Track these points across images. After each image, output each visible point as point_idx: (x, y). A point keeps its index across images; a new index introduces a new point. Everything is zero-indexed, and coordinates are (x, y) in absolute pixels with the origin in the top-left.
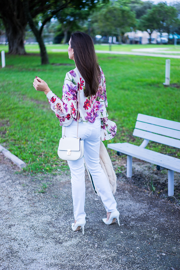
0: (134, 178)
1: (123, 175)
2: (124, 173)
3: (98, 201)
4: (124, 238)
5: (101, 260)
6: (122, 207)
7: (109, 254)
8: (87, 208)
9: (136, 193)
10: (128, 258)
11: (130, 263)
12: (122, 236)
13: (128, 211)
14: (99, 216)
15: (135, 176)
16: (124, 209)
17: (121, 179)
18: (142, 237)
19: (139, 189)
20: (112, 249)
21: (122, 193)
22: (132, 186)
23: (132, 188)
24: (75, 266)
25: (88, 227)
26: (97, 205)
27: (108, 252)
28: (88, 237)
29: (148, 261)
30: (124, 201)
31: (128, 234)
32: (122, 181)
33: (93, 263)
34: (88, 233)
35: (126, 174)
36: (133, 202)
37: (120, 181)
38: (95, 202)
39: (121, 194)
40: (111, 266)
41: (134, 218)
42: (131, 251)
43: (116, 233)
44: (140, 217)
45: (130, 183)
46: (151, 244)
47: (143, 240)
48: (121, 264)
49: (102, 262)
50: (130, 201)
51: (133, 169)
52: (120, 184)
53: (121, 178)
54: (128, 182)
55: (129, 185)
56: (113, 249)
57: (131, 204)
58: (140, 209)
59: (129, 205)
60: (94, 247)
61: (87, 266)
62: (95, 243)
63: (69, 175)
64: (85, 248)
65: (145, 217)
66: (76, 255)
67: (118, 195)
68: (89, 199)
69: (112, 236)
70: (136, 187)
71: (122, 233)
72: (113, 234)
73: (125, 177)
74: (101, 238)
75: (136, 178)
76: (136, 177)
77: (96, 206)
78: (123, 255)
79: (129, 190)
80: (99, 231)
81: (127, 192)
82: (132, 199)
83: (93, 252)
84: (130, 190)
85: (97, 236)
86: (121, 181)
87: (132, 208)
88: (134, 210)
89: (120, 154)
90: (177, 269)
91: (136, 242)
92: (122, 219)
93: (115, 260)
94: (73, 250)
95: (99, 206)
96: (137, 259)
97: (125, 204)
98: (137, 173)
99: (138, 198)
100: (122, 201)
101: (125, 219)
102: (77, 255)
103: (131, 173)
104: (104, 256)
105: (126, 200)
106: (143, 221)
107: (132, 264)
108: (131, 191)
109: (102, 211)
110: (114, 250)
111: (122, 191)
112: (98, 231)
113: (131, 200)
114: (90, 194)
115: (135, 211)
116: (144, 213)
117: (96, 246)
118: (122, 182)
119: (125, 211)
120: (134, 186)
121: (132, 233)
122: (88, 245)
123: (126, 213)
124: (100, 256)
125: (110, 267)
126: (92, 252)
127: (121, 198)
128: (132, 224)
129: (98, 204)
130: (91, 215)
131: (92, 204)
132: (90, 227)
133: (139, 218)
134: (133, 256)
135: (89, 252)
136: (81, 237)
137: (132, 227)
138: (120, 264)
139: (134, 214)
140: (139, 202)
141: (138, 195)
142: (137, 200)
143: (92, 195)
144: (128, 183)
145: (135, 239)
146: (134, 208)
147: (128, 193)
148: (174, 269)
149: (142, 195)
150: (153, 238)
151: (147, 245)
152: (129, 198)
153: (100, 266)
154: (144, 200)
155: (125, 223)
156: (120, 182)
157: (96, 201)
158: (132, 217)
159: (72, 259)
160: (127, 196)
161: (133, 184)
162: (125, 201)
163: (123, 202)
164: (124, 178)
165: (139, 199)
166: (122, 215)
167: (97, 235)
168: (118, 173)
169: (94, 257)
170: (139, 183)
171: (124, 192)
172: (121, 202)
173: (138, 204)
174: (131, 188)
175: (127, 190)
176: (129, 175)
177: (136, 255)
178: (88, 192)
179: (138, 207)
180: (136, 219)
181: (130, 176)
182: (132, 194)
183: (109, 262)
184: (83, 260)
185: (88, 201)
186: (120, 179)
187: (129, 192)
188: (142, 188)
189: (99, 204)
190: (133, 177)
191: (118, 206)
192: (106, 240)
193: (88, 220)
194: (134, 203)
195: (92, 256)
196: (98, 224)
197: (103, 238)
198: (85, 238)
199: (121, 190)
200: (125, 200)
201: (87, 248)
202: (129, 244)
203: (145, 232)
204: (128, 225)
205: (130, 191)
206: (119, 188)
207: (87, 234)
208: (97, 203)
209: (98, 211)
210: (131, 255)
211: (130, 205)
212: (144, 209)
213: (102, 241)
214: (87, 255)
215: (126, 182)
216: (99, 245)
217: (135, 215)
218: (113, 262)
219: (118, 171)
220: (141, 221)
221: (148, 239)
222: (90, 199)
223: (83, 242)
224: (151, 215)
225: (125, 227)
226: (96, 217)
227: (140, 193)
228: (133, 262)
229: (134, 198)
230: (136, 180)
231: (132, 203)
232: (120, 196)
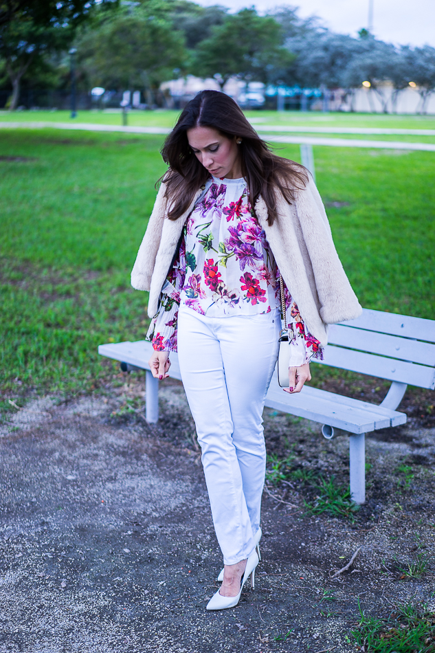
0: (162, 423)
1: (137, 417)
2: (140, 412)
3: (74, 481)
4: (131, 564)
5: (73, 617)
6: (131, 491)
7: (93, 602)
8: (47, 499)
9: (167, 457)
10: (137, 609)
11: (141, 620)
12: (126, 558)
13: (145, 501)
14: (74, 517)
15: (166, 419)
16: (137, 497)
17: (133, 426)
18: (173, 558)
19: (173, 449)
20: (101, 590)
21: (134, 461)
22: (158, 442)
23: (158, 447)
24: (9, 634)
25: (46, 543)
26: (71, 490)
27: (90, 596)
28: (45, 567)
29: (185, 612)
30: (137, 479)
31: (140, 554)
32: (135, 431)
33: (53, 625)
34: (46, 556)
35: (145, 416)
36: (158, 479)
37: (130, 432)
38: (69, 483)
39: (131, 463)
40: (96, 628)
41: (157, 515)
42: (146, 592)
43: (112, 553)
44: (171, 513)
45: (152, 436)
46: (194, 572)
47: (175, 564)
48: (121, 623)
49: (76, 622)
50: (152, 477)
51: (161, 404)
52: (129, 440)
53: (132, 424)
54: (148, 434)
55: (152, 440)
56: (103, 590)
57: (152, 483)
58: (172, 496)
59: (149, 487)
60: (57, 588)
61: (39, 631)
62: (62, 577)
63: (5, 424)
64: (37, 590)
65: (183, 511)
66: (14, 609)
67: (123, 465)
68: (53, 477)
69: (103, 561)
70: (166, 445)
71: (127, 551)
72: (105, 554)
73: (142, 422)
74: (77, 566)
75: (168, 424)
76: (167, 422)
77: (69, 493)
78: (126, 602)
79: (150, 451)
80: (71, 550)
81: (145, 457)
82: (157, 471)
83: (55, 598)
84: (153, 451)
85: (66, 563)
86: (133, 432)
87: (155, 493)
88: (159, 497)
89: (128, 367)
90: (250, 626)
91: (158, 571)
92: (130, 519)
93: (107, 613)
94: (8, 598)
95: (76, 492)
96: (158, 609)
97: (138, 486)
98: (172, 412)
99: (171, 470)
100: (131, 478)
101: (136, 519)
102: (16, 609)
103: (157, 414)
104: (81, 607)
105: (142, 476)
106: (180, 521)
107: (146, 620)
108: (154, 455)
109: (84, 504)
110: (106, 592)
111: (134, 456)
112: (69, 552)
113: (153, 474)
114: (56, 467)
115: (161, 499)
116: (182, 503)
117: (63, 585)
118: (136, 434)
119: (138, 501)
120: (163, 443)
121: (151, 551)
122: (45, 584)
123: (139, 505)
124: (71, 606)
125: (94, 630)
126: (53, 600)
127: (131, 471)
128: (151, 531)
129: (74, 489)
130: (57, 515)
131: (60, 488)
132: (51, 541)
133: (169, 516)
134: (150, 604)
135: (47, 600)
136: (28, 566)
137: (151, 537)
138: (117, 623)
139: (158, 506)
140: (173, 477)
141: (172, 463)
142: (168, 473)
143: (62, 468)
144: (149, 436)
145: (158, 563)
146: (158, 493)
147: (148, 459)
148: (242, 627)
149: (180, 462)
150: (199, 559)
151: (183, 576)
152: (150, 471)
153: (71, 630)
154: (183, 474)
155: (137, 528)
156: (129, 435)
157: (70, 481)
158: (154, 514)
159: (5, 617)
160: (146, 466)
161: (160, 437)
162: (139, 479)
163: (136, 481)
164: (140, 424)
165: (172, 472)
166: (130, 511)
167: (67, 560)
168: (127, 413)
169: (57, 611)
170: (174, 435)
171: (138, 458)
172: (129, 482)
173: (169, 483)
174: (155, 448)
175: (146, 451)
176: (151, 417)
177: (156, 600)
178: (53, 462)
179: (168, 491)
180: (163, 518)
181: (154, 418)
182: (157, 462)
183: (91, 620)
184: (29, 620)
185: (51, 483)
186: (130, 428)
187: (150, 456)
188: (180, 446)
189: (76, 488)
190: (160, 420)
191: (123, 491)
192: (88, 570)
193: (48, 527)
194: (160, 481)
195: (53, 608)
196: (72, 535)
197: (82, 565)
198: (37, 568)
199: (132, 454)
200: (140, 475)
201: (41, 592)
202: (141, 576)
203: (182, 547)
204: (143, 533)
205: (152, 454)
206: (126, 450)
207: (43, 559)
208: (73, 486)
209: (73, 503)
210: (146, 600)
211: (151, 486)
212: (182, 493)
213: (77, 574)
214: (41, 607)
215: (145, 433)
216: (69, 582)
217: (161, 509)
218: (101, 619)
219: (128, 408)
220: (174, 522)
221: (187, 561)
222: (55, 479)
223: (31, 578)
224: (198, 507)
225: (135, 538)
226: (68, 520)
227: (175, 458)
228: (149, 616)
229: (160, 469)
230: (168, 428)
231: (156, 482)
232: (129, 467)
